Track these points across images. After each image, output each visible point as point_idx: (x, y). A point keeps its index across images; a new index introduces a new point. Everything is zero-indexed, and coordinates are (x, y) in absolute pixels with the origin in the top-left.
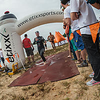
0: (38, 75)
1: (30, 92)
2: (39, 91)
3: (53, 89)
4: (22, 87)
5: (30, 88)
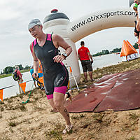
0: (96, 99)
2: (94, 122)
3: (114, 122)
5: (82, 116)
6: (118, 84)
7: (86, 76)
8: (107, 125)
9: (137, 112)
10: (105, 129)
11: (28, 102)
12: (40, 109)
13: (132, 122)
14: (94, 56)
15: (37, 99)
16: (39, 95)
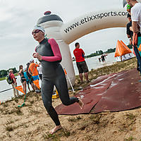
0: (92, 101)
1: (79, 124)
2: (92, 124)
3: (112, 123)
4: (68, 117)
5: (79, 118)
6: (113, 85)
7: (81, 77)
8: (105, 126)
9: (134, 112)
10: (102, 130)
11: (24, 105)
12: (37, 113)
13: (130, 122)
14: (88, 57)
15: (32, 102)
16: (34, 98)
